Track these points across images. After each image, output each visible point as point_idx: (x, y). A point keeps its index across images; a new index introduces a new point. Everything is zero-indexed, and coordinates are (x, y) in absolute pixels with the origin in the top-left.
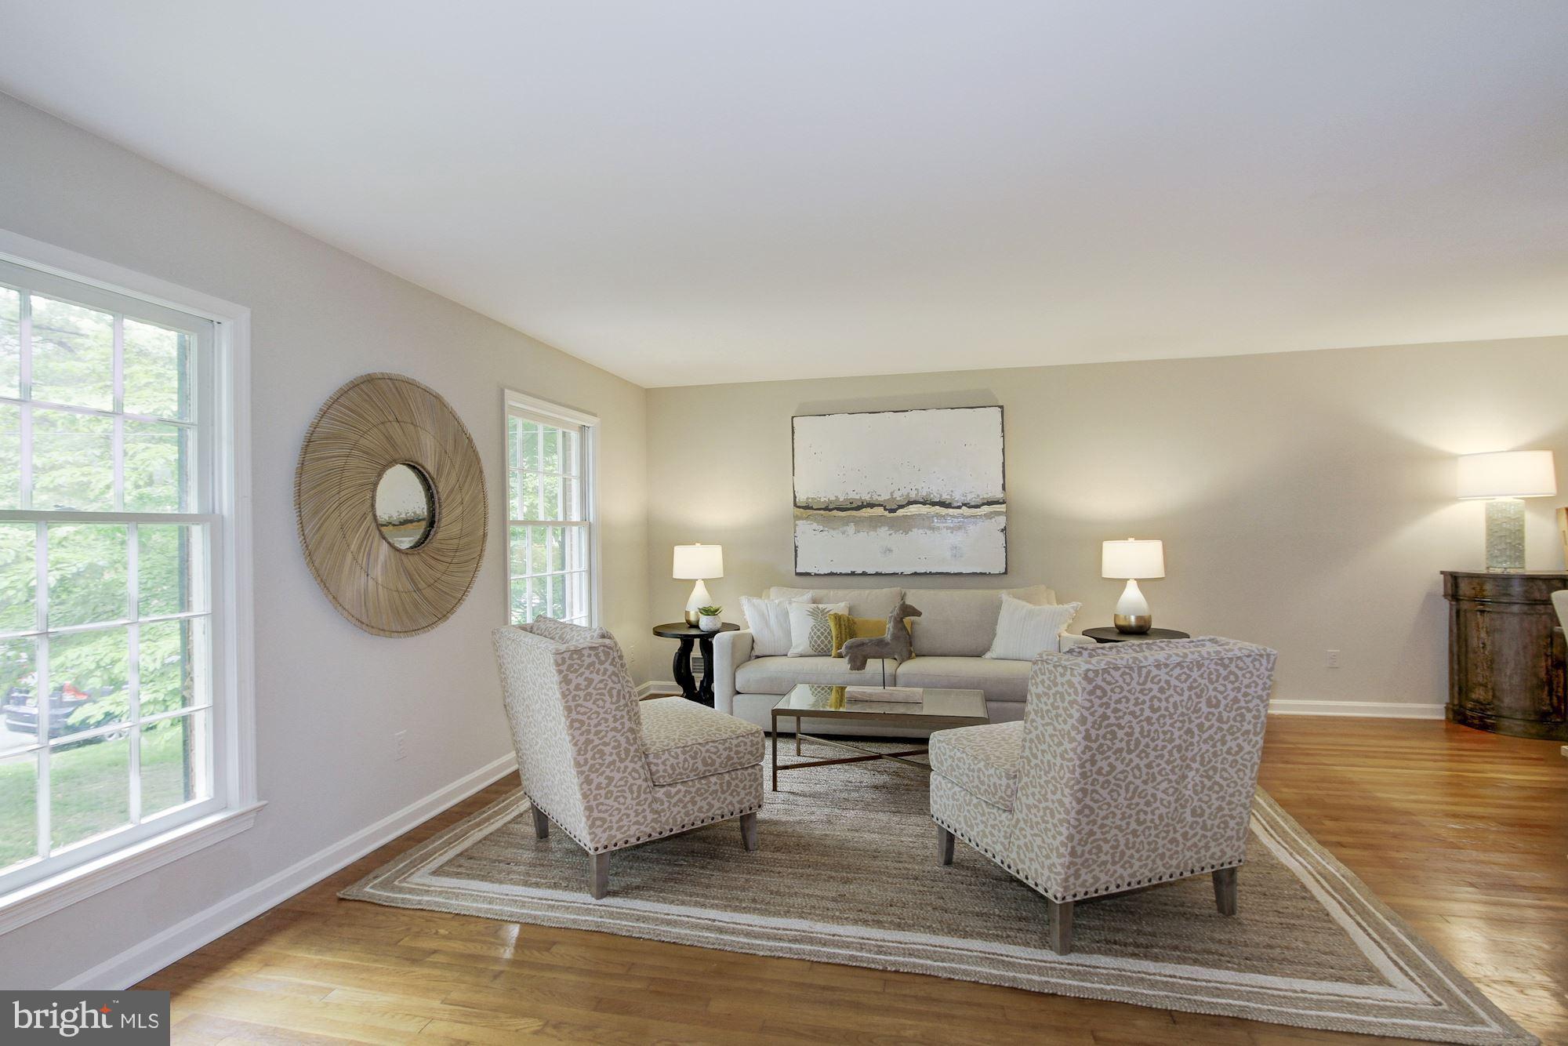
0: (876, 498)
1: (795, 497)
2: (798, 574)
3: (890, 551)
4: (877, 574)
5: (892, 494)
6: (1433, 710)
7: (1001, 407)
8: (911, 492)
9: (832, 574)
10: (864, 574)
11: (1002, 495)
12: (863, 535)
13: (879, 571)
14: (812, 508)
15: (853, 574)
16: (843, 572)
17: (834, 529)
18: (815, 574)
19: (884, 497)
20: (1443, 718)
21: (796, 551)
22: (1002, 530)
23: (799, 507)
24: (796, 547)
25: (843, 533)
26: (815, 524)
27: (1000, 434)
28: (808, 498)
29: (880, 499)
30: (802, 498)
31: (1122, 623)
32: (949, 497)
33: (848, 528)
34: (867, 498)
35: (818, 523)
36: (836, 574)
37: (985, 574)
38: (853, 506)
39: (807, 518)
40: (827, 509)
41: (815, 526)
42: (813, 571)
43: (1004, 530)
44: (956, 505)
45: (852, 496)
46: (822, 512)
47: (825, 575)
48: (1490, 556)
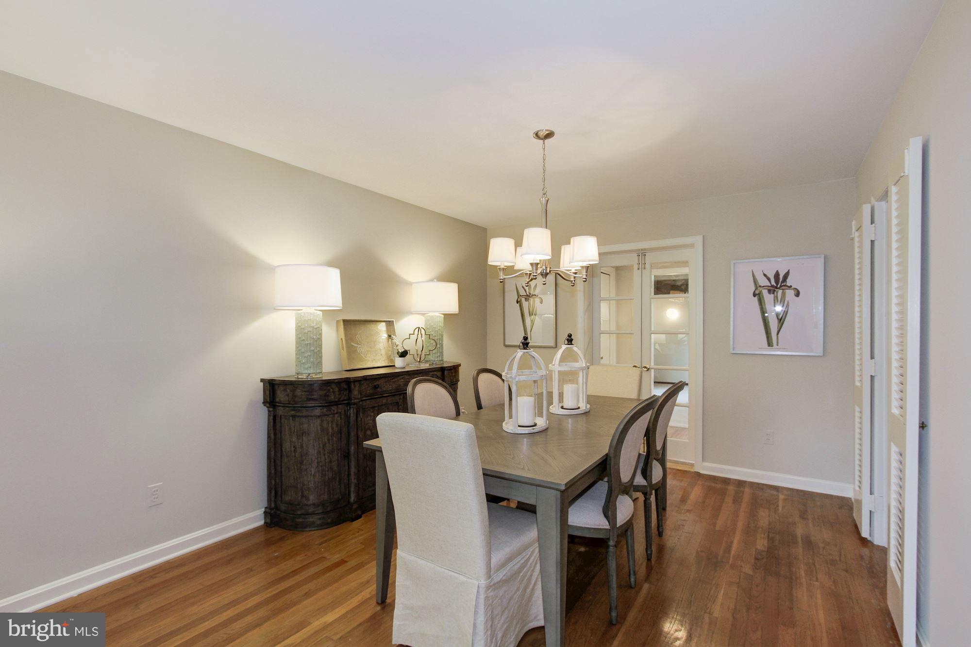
20: (262, 524)
48: (299, 363)
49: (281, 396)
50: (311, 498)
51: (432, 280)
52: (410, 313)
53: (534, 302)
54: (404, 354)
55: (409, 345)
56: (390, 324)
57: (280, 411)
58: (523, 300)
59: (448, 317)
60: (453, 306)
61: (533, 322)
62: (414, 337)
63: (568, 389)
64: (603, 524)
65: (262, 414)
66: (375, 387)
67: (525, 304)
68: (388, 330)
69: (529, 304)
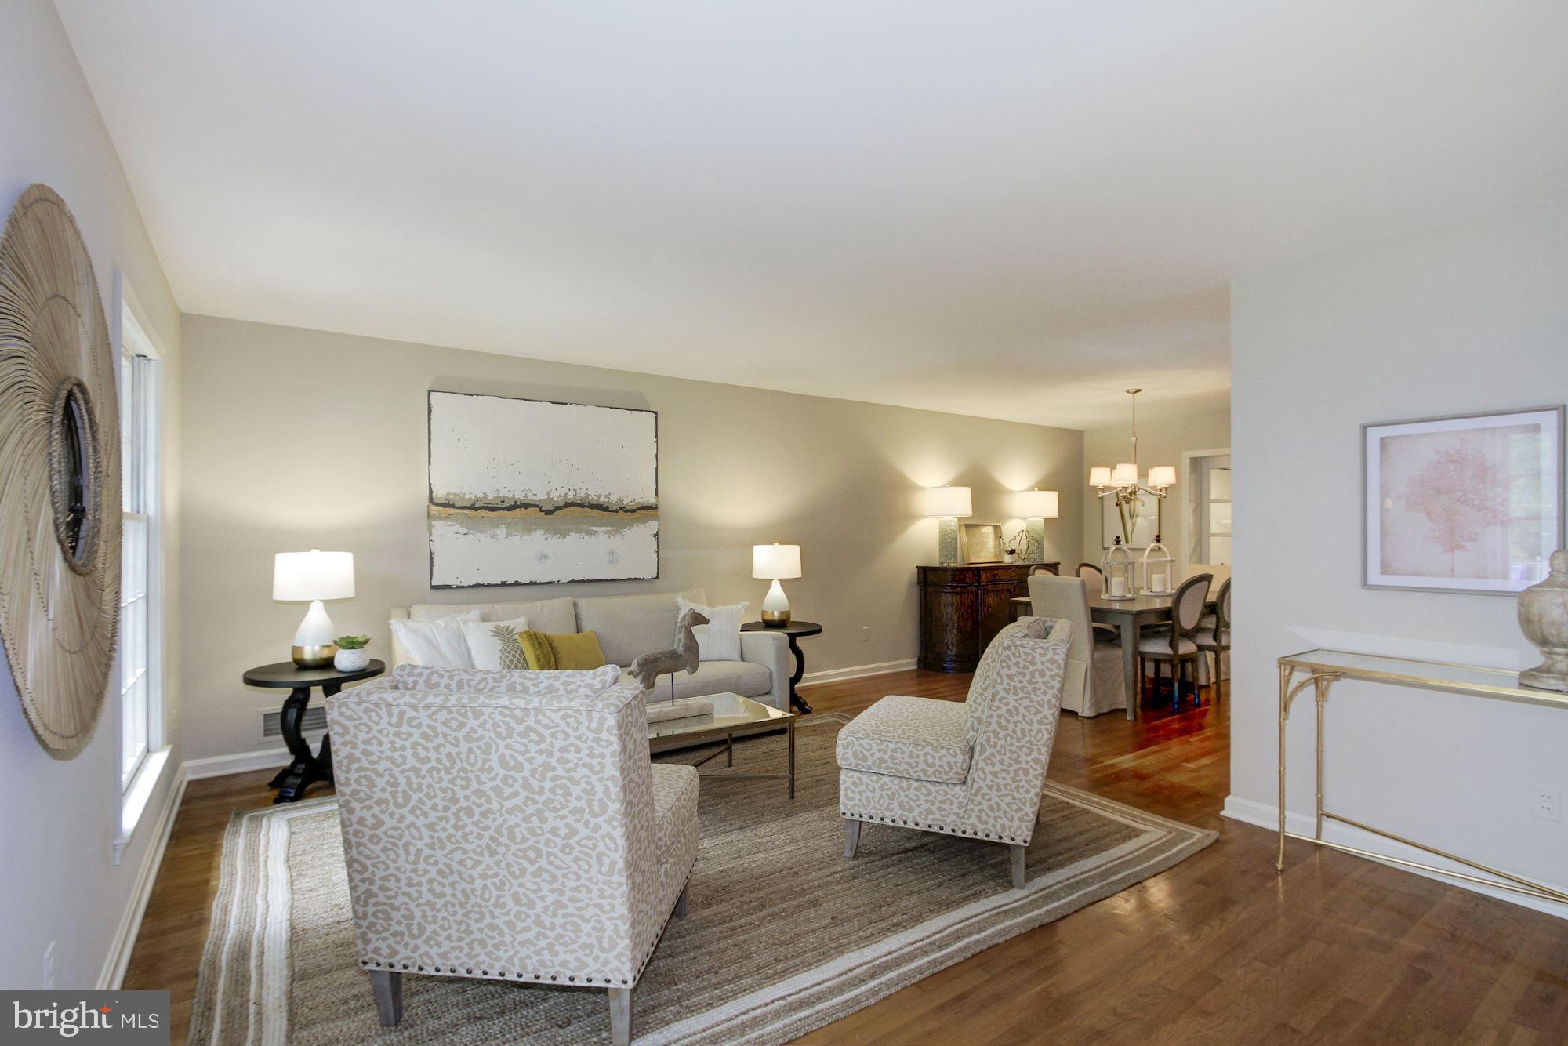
0: (532, 498)
1: (431, 492)
2: (434, 587)
3: (546, 557)
4: (532, 583)
5: (548, 493)
6: (909, 663)
7: (656, 413)
8: (569, 493)
9: (478, 586)
10: (517, 584)
11: (655, 501)
12: (516, 539)
13: (534, 580)
14: (453, 506)
15: (503, 584)
16: (492, 583)
17: (481, 532)
18: (457, 587)
19: (539, 496)
20: (916, 667)
21: (432, 559)
22: (655, 535)
23: (437, 504)
24: (431, 554)
25: (493, 536)
26: (457, 526)
27: (654, 439)
28: (448, 494)
29: (535, 498)
30: (440, 494)
31: (768, 617)
32: (606, 500)
33: (497, 531)
34: (520, 496)
35: (461, 524)
36: (483, 586)
37: (639, 579)
38: (506, 505)
39: (448, 517)
40: (472, 508)
41: (457, 528)
42: (453, 582)
43: (656, 535)
44: (613, 508)
45: (503, 493)
46: (467, 511)
47: (469, 587)
48: (942, 554)
49: (931, 577)
50: (954, 650)
51: (1031, 489)
52: (1012, 518)
53: (1135, 505)
54: (1012, 552)
55: (1013, 545)
56: (997, 528)
57: (931, 589)
58: (1123, 502)
59: (1048, 521)
60: (1054, 512)
61: (1134, 525)
62: (1018, 538)
63: (1156, 577)
64: (1170, 651)
65: (916, 590)
66: (995, 576)
67: (1126, 507)
68: (995, 533)
69: (1130, 507)
